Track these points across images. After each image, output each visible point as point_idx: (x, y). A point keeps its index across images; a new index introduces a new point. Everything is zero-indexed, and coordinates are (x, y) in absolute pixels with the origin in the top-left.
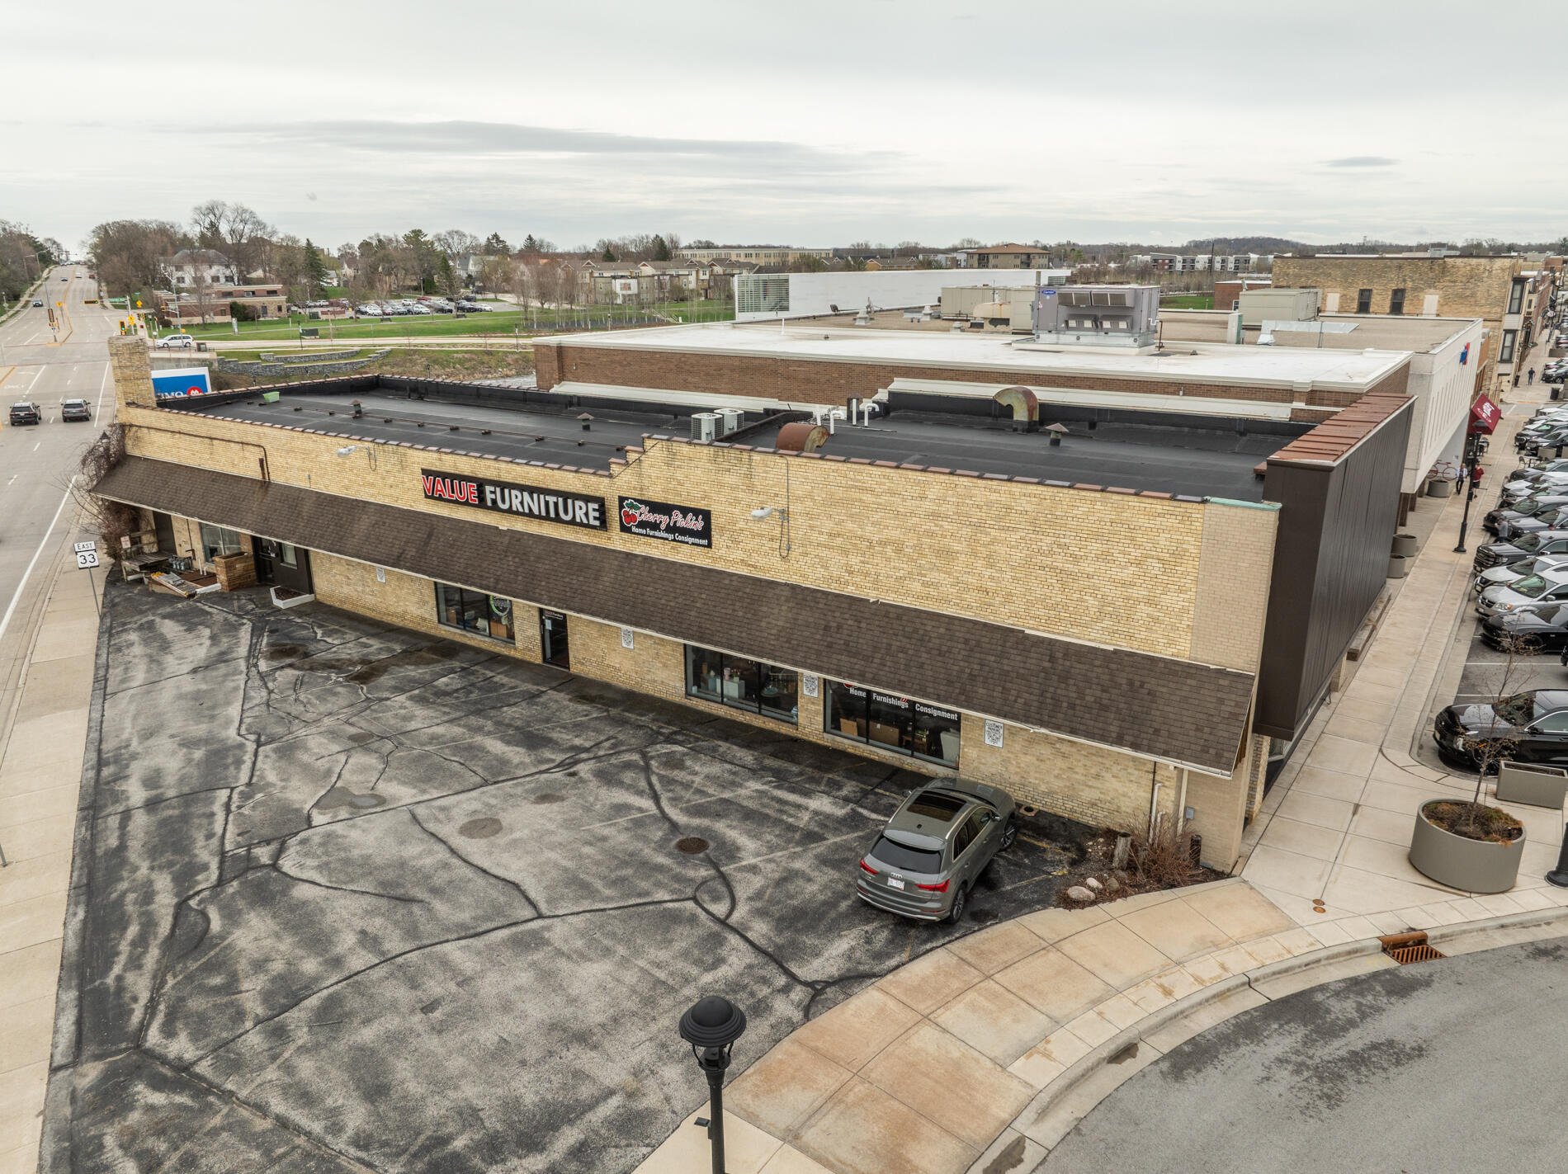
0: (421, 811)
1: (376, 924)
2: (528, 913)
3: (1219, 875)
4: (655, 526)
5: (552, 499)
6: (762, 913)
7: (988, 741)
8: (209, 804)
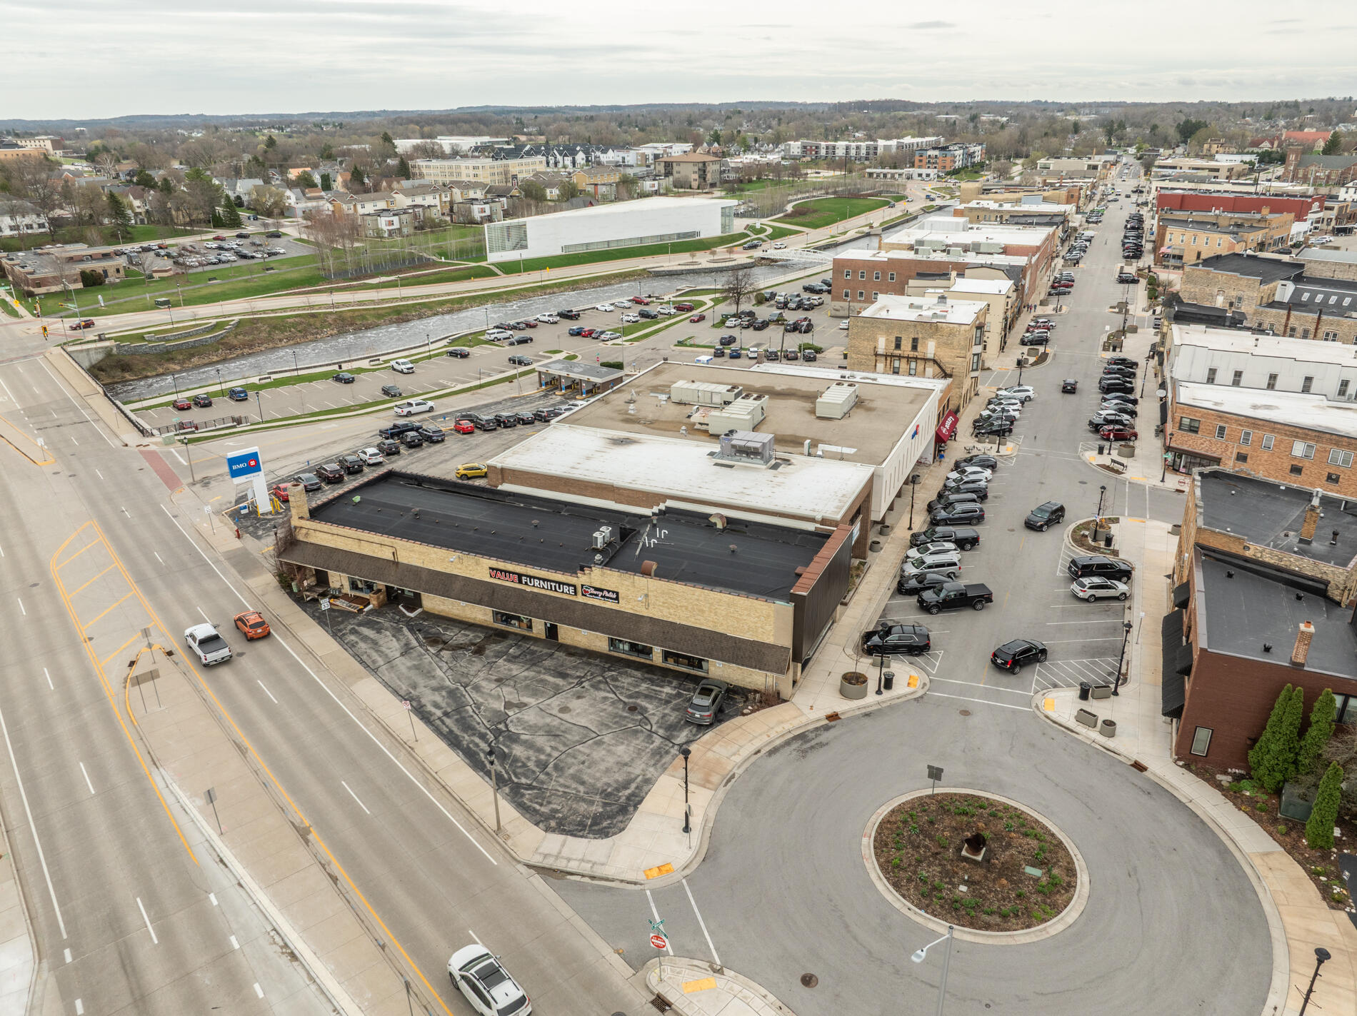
0: (541, 706)
1: (553, 744)
2: (594, 735)
3: (785, 701)
4: (597, 595)
5: (553, 584)
6: (660, 727)
7: (717, 667)
8: (468, 712)
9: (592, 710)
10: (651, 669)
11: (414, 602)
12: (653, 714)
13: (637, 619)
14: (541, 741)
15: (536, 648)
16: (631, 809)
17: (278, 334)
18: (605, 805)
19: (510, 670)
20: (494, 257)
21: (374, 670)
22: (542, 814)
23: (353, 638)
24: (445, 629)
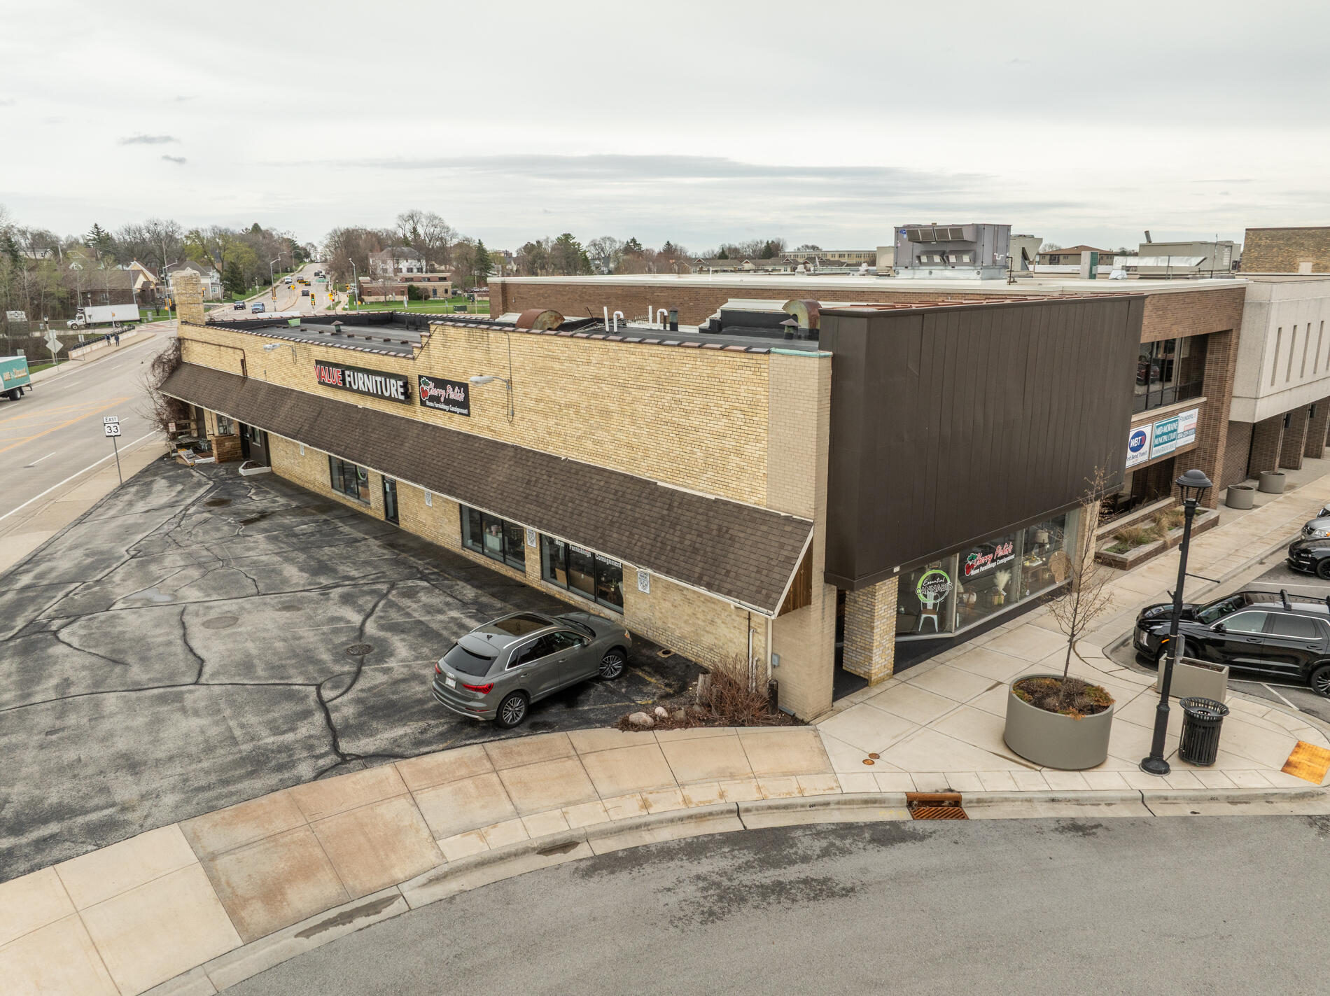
2: (190, 680)
4: (438, 399)
5: (378, 379)
6: (360, 701)
7: (640, 588)
8: (62, 590)
9: (271, 634)
12: (386, 671)
13: (494, 452)
21: (78, 524)
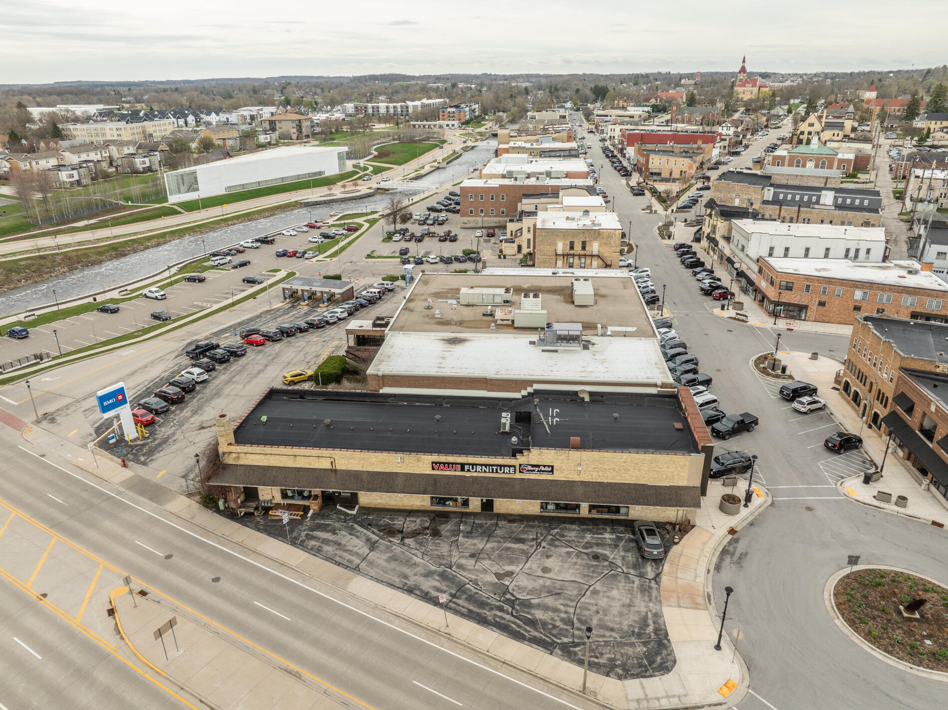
0: (525, 571)
1: (561, 601)
2: (586, 586)
3: (694, 527)
4: (534, 471)
5: (495, 468)
6: (628, 568)
7: (637, 509)
8: (471, 590)
9: (566, 566)
10: (582, 521)
11: (352, 501)
12: (614, 558)
13: (570, 484)
14: (550, 601)
15: (480, 522)
16: (665, 642)
17: (14, 276)
18: (645, 644)
19: (475, 545)
20: (174, 199)
21: (357, 569)
22: (604, 666)
23: (313, 543)
24: (392, 519)
